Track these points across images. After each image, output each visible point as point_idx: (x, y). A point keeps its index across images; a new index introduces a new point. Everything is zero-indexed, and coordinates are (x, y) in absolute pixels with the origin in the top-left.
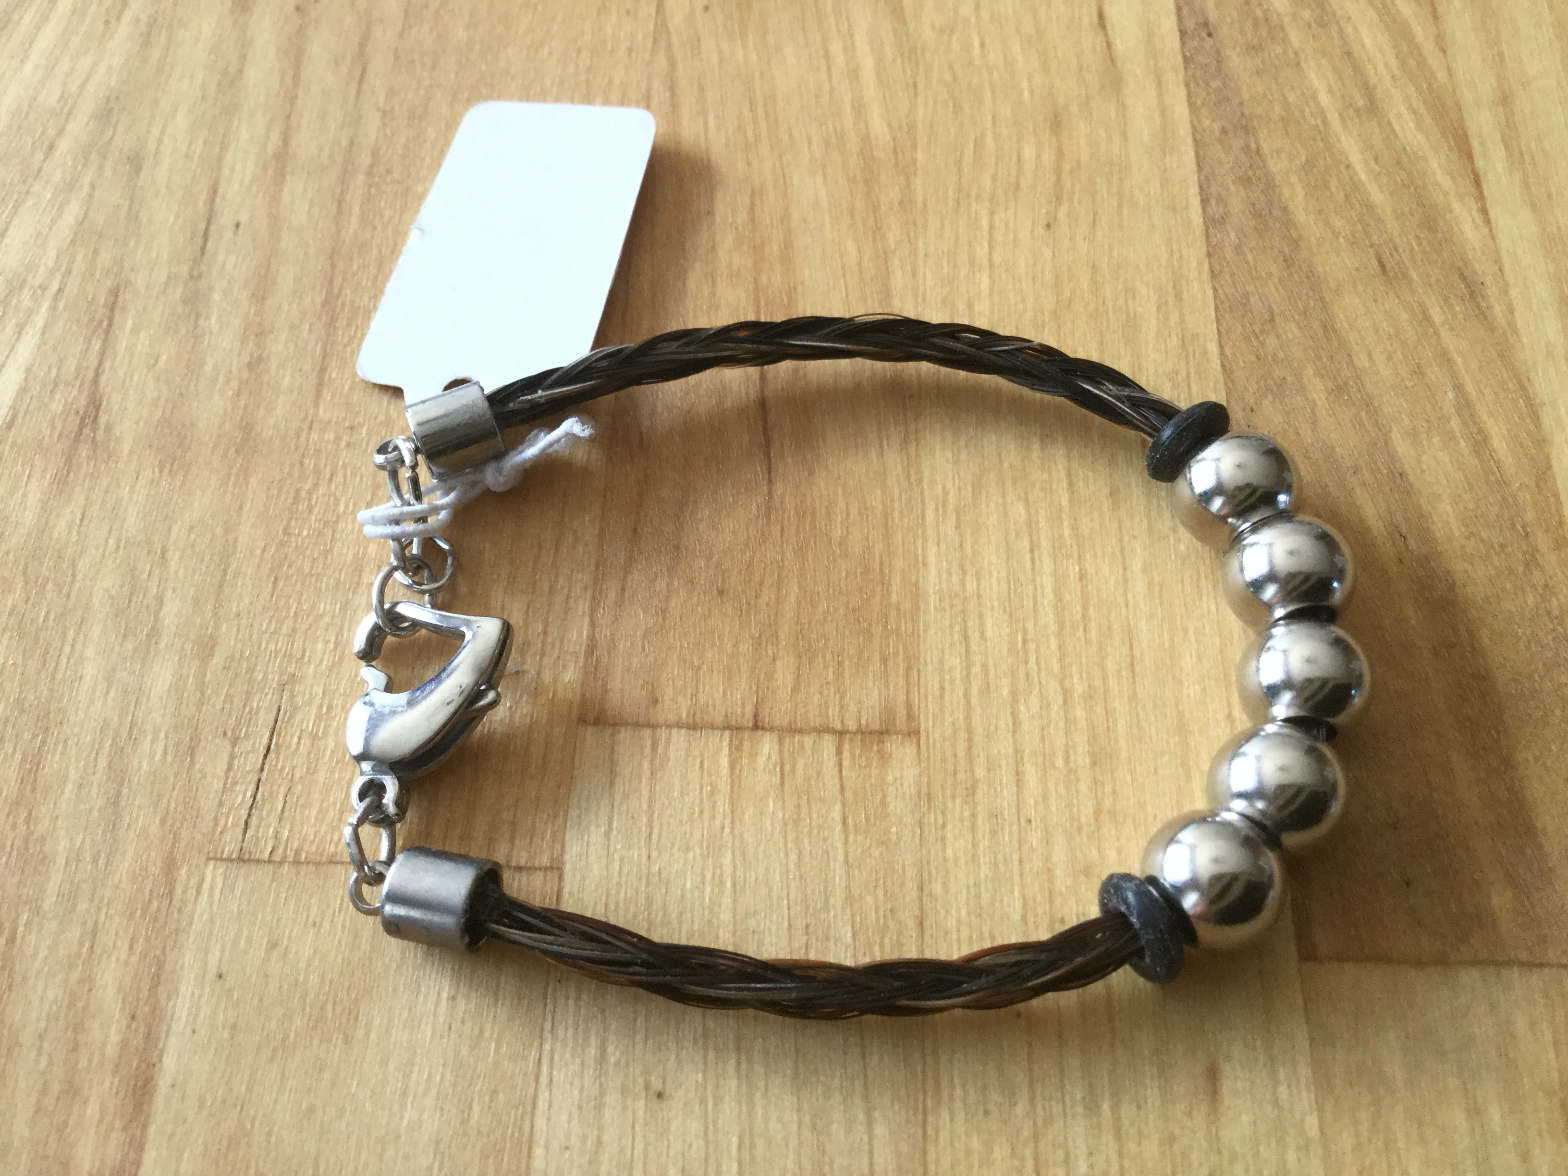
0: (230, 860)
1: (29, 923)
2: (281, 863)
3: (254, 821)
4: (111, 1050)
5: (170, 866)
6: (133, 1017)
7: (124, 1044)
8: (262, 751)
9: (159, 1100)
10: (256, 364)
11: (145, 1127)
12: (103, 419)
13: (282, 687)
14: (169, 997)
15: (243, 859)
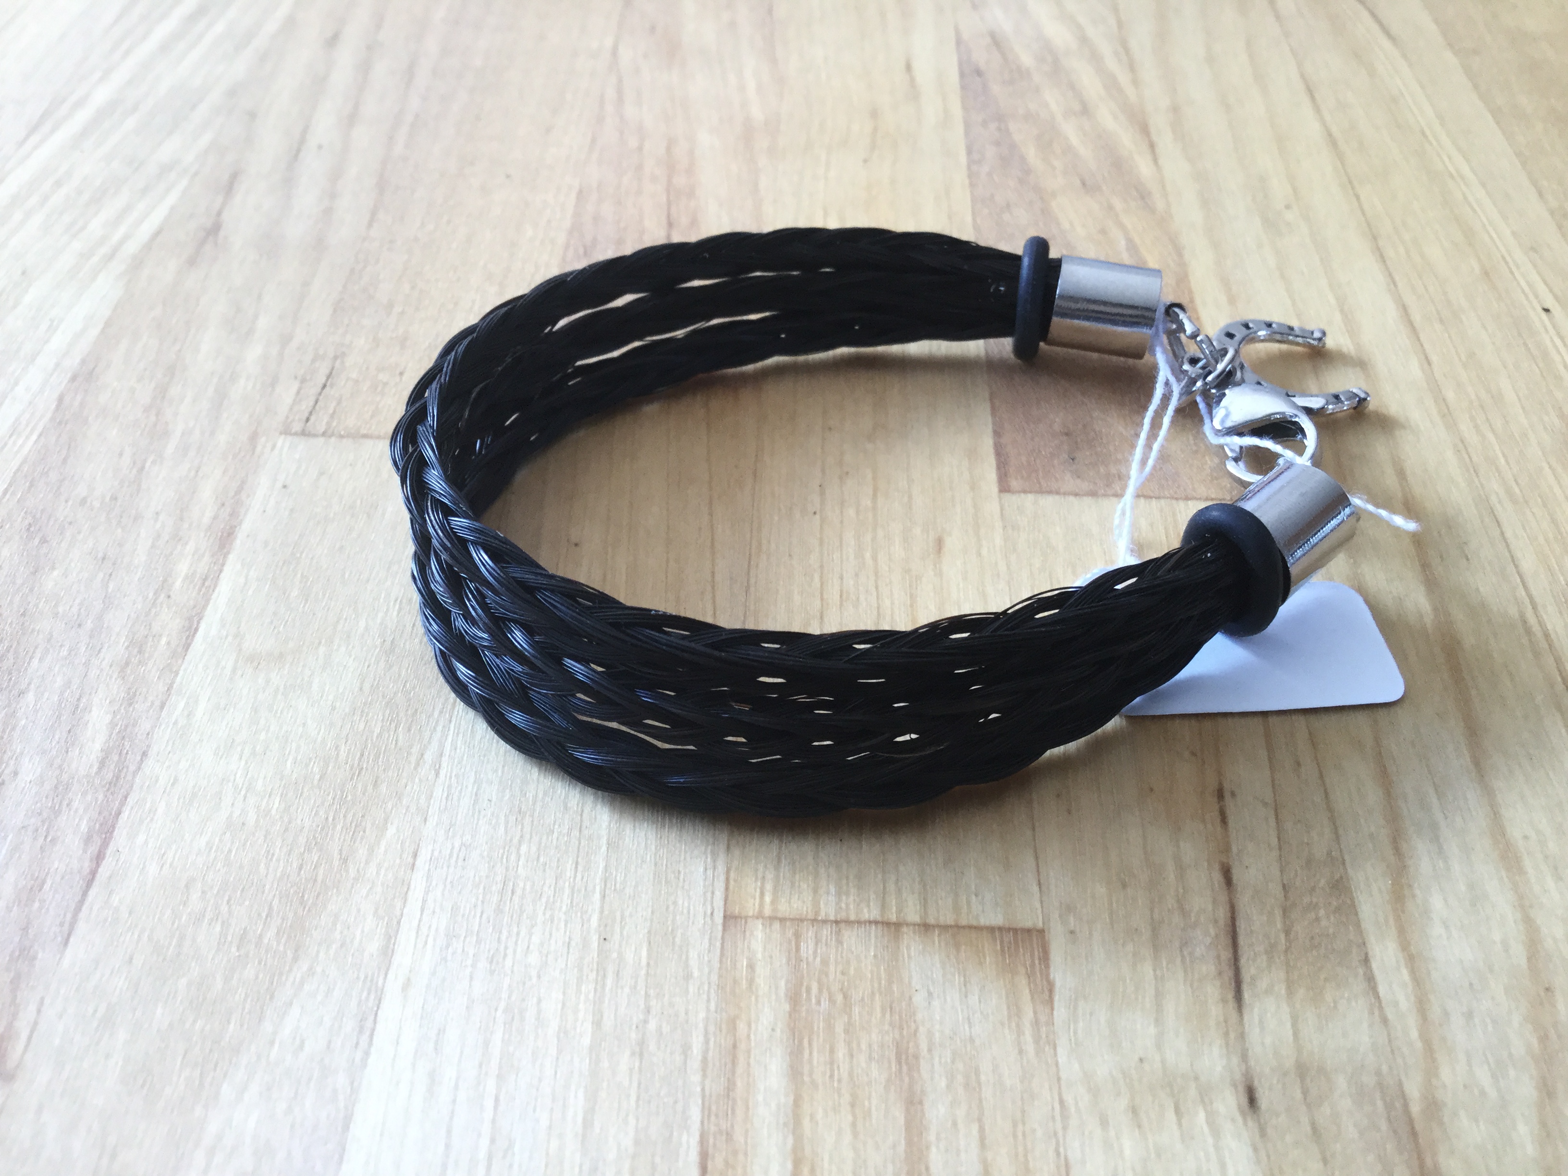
0: (296, 434)
1: (154, 462)
2: (330, 436)
3: (313, 418)
4: (206, 520)
5: (254, 438)
6: (223, 505)
7: (215, 518)
8: (321, 386)
9: (238, 542)
10: (328, 212)
11: (226, 556)
12: (222, 233)
13: (336, 358)
14: (248, 496)
15: (304, 433)
